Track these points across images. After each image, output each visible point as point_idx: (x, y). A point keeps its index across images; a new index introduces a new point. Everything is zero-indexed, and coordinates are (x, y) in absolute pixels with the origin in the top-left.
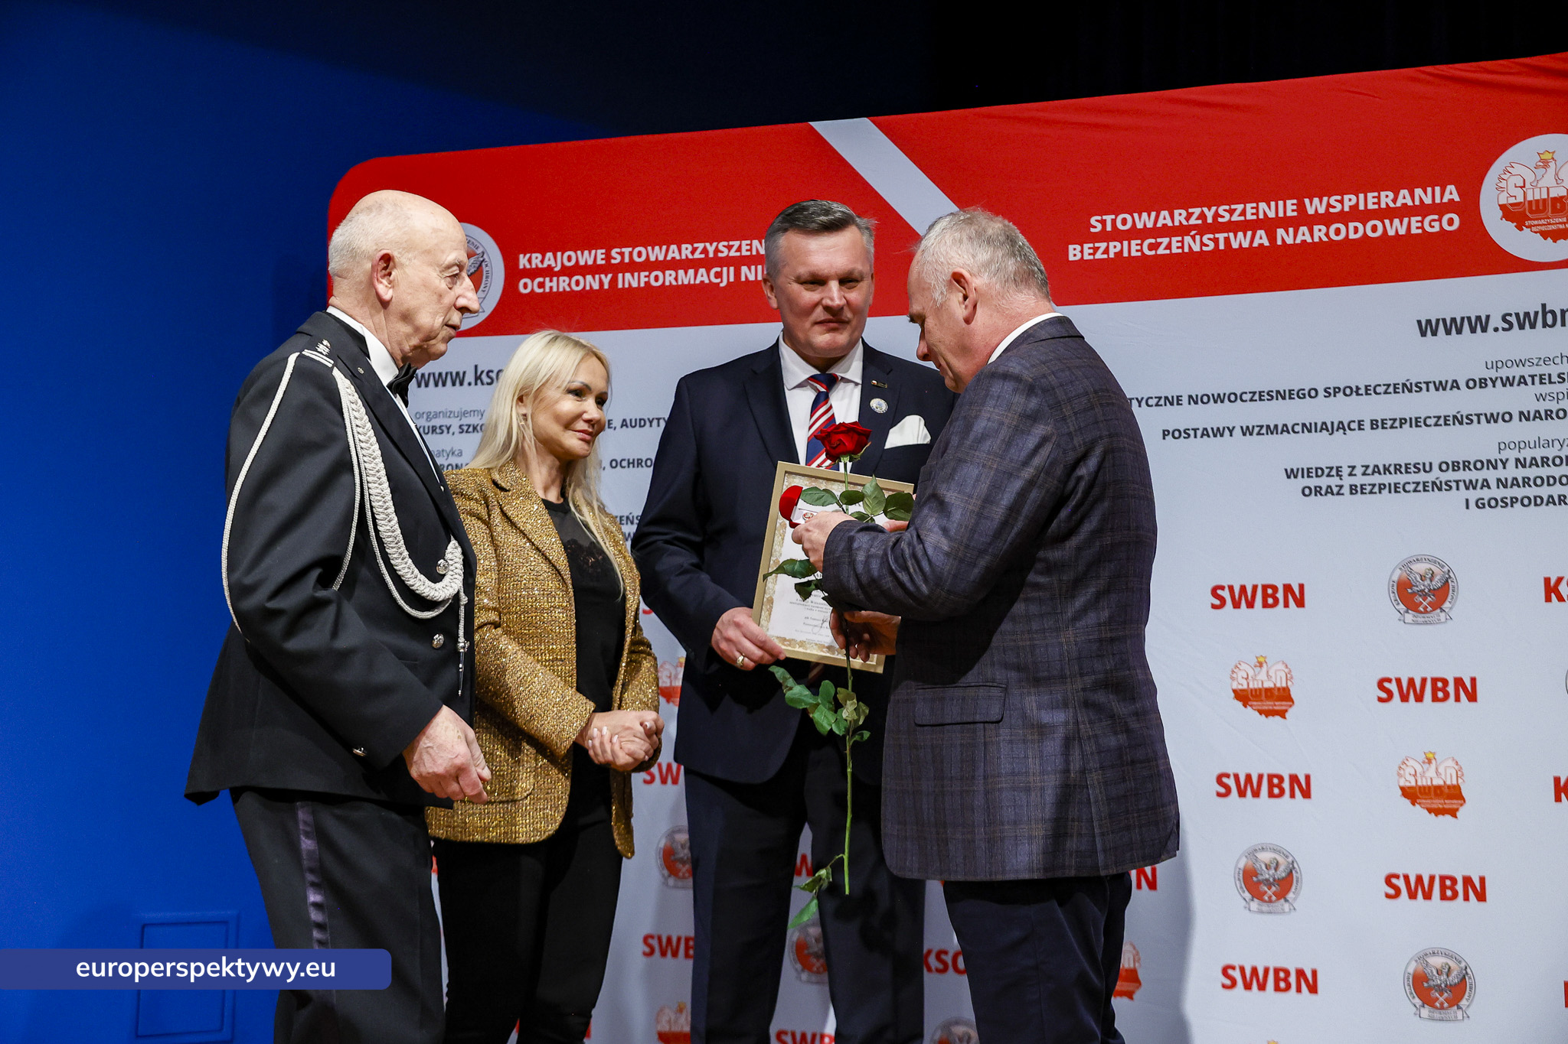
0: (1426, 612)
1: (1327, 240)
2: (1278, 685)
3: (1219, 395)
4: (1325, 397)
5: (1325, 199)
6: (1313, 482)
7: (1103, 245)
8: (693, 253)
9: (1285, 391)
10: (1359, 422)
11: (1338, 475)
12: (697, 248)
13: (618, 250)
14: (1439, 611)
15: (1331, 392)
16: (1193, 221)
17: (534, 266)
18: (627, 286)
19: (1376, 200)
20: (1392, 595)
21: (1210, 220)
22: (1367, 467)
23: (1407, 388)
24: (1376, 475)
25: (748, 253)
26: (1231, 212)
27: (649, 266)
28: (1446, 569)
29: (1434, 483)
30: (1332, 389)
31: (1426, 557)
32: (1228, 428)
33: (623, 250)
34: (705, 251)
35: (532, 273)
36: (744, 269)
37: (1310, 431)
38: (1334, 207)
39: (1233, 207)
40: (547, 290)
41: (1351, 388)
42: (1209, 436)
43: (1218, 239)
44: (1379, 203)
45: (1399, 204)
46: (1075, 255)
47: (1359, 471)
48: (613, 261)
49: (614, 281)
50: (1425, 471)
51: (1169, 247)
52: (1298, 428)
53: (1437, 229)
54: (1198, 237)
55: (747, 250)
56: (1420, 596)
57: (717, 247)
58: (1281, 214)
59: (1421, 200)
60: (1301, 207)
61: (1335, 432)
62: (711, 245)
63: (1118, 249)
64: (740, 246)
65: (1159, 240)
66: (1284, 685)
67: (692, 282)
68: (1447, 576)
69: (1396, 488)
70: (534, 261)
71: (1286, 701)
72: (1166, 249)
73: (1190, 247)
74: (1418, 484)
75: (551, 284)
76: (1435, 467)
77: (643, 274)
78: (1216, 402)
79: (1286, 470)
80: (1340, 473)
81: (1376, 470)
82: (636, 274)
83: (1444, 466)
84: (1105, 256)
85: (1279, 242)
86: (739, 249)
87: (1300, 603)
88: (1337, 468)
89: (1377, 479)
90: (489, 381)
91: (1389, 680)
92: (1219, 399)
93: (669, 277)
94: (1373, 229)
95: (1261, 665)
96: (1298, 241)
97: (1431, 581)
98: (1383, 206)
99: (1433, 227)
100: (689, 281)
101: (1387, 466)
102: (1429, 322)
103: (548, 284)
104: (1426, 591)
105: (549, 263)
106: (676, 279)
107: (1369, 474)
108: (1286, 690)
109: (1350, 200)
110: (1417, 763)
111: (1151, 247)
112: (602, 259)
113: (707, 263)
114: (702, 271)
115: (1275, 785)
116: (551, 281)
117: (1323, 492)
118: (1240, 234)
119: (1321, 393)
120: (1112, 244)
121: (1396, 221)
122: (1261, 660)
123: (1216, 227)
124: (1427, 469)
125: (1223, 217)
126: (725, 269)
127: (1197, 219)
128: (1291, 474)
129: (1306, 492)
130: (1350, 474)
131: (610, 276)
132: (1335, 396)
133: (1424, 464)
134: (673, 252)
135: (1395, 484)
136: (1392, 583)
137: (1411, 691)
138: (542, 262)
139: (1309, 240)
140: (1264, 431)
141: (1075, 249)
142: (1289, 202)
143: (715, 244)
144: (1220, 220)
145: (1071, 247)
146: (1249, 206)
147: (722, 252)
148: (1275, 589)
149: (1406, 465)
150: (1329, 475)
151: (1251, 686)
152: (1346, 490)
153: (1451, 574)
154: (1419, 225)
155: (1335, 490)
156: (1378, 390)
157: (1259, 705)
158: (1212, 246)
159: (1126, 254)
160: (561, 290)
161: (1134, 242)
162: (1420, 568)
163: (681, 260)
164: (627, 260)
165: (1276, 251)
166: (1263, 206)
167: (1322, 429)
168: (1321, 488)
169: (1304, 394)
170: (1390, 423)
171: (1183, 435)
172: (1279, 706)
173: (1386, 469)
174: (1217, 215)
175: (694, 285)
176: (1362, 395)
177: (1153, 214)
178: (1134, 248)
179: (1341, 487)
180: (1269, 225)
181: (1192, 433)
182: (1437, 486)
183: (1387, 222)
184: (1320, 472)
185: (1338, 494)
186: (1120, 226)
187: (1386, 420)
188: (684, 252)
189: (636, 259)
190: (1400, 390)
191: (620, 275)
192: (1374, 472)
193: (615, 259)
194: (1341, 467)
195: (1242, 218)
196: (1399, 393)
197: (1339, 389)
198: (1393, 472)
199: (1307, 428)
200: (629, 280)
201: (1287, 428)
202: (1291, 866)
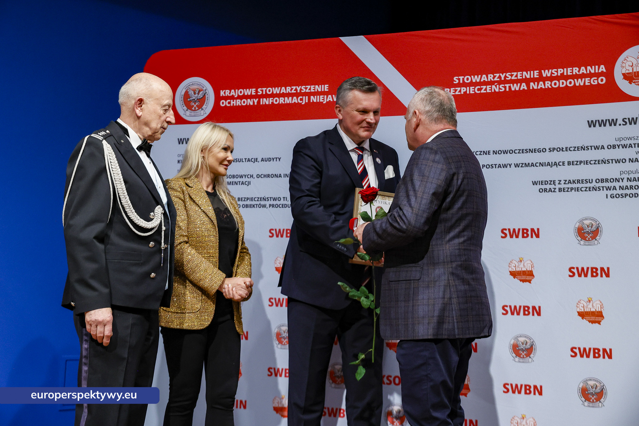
0: (589, 240)
1: (551, 87)
2: (528, 270)
3: (505, 151)
4: (549, 152)
5: (550, 70)
6: (544, 187)
7: (459, 89)
8: (291, 90)
9: (532, 149)
10: (563, 162)
11: (554, 184)
12: (293, 88)
13: (261, 89)
14: (594, 240)
15: (552, 150)
16: (496, 79)
17: (226, 95)
18: (264, 104)
19: (571, 71)
20: (575, 233)
21: (503, 79)
22: (566, 181)
23: (583, 148)
24: (570, 184)
26: (512, 75)
27: (273, 95)
28: (598, 223)
29: (593, 188)
30: (552, 148)
31: (590, 218)
32: (509, 164)
33: (263, 89)
34: (296, 90)
35: (226, 98)
36: (312, 97)
37: (542, 166)
38: (554, 74)
39: (512, 73)
40: (232, 105)
41: (560, 148)
42: (501, 167)
43: (506, 86)
44: (572, 72)
45: (581, 73)
47: (562, 182)
48: (259, 94)
49: (259, 102)
50: (590, 183)
51: (486, 90)
52: (538, 165)
53: (596, 83)
54: (498, 86)
55: (313, 90)
56: (587, 234)
57: (301, 88)
58: (532, 77)
59: (590, 71)
60: (540, 74)
61: (553, 166)
62: (299, 87)
63: (465, 90)
65: (482, 87)
66: (530, 269)
67: (291, 102)
68: (598, 226)
69: (577, 189)
70: (226, 93)
71: (531, 276)
72: (484, 90)
73: (494, 90)
74: (587, 188)
75: (233, 103)
76: (594, 181)
77: (271, 99)
78: (504, 153)
79: (533, 182)
80: (555, 183)
82: (268, 99)
83: (598, 181)
84: (460, 93)
86: (310, 89)
87: (538, 236)
88: (554, 181)
89: (570, 186)
91: (574, 268)
92: (505, 152)
93: (281, 100)
94: (570, 83)
95: (521, 261)
96: (539, 88)
97: (591, 228)
98: (574, 73)
99: (594, 82)
100: (290, 102)
101: (574, 180)
102: (592, 121)
104: (589, 232)
105: (233, 94)
106: (284, 101)
107: (567, 184)
108: (531, 271)
109: (561, 71)
110: (584, 302)
111: (479, 90)
112: (254, 93)
113: (297, 95)
114: (295, 98)
115: (526, 310)
116: (233, 101)
117: (548, 191)
118: (515, 85)
119: (548, 150)
120: (462, 88)
121: (580, 80)
122: (521, 259)
123: (505, 82)
124: (591, 182)
125: (508, 77)
126: (304, 97)
127: (498, 78)
128: (535, 183)
129: (541, 191)
130: (559, 184)
131: (257, 99)
132: (553, 151)
133: (589, 180)
134: (283, 90)
135: (577, 188)
136: (575, 228)
137: (582, 272)
138: (230, 93)
139: (543, 87)
140: (524, 165)
141: (447, 90)
142: (535, 72)
143: (300, 87)
144: (507, 79)
146: (519, 73)
147: (303, 90)
148: (527, 230)
149: (582, 180)
150: (550, 184)
151: (517, 270)
152: (557, 190)
153: (600, 225)
154: (589, 81)
155: (553, 190)
156: (571, 149)
157: (520, 278)
158: (503, 89)
159: (468, 92)
160: (237, 105)
161: (471, 88)
162: (587, 222)
163: (286, 93)
164: (264, 93)
165: (529, 92)
166: (525, 73)
167: (547, 165)
168: (547, 189)
169: (540, 151)
170: (575, 163)
171: (491, 167)
172: (528, 278)
173: (574, 182)
174: (506, 77)
175: (292, 103)
176: (564, 151)
177: (480, 76)
178: (471, 90)
179: (555, 189)
180: (527, 81)
181: (494, 166)
182: (594, 189)
183: (576, 80)
184: (546, 183)
185: (554, 191)
186: (466, 81)
187: (574, 161)
188: (287, 90)
189: (268, 92)
190: (580, 149)
191: (261, 99)
192: (569, 183)
193: (259, 92)
194: (555, 181)
195: (516, 78)
196: (579, 150)
197: (555, 148)
198: (576, 183)
199: (541, 164)
200: (265, 101)
201: (533, 165)
202: (532, 343)
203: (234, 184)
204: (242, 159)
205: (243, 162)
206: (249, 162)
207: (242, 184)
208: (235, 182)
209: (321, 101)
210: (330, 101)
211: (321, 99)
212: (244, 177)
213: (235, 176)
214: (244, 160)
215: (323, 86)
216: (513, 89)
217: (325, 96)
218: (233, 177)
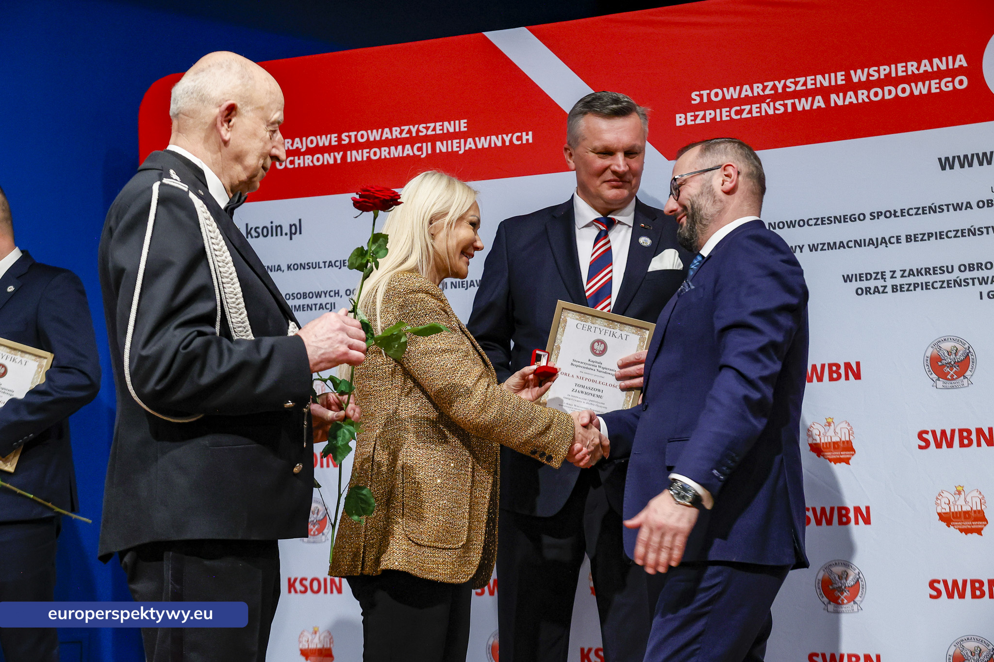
0: (953, 379)
1: (868, 101)
2: (843, 439)
3: (791, 222)
4: (871, 219)
5: (866, 70)
6: (864, 284)
7: (701, 113)
8: (401, 133)
9: (840, 216)
10: (897, 237)
11: (882, 278)
12: (404, 130)
13: (347, 134)
14: (962, 378)
15: (876, 215)
16: (767, 92)
18: (354, 160)
20: (926, 368)
21: (780, 91)
22: (904, 271)
23: (933, 209)
24: (912, 276)
25: (441, 132)
26: (796, 83)
27: (369, 145)
28: (967, 346)
29: (955, 281)
30: (876, 213)
31: (951, 337)
32: (799, 246)
33: (350, 133)
34: (409, 132)
36: (438, 144)
37: (860, 246)
38: (873, 76)
39: (797, 79)
40: (297, 166)
41: (890, 212)
43: (787, 104)
44: (906, 71)
45: (921, 71)
46: (681, 122)
47: (898, 274)
48: (343, 142)
49: (344, 157)
50: (948, 272)
51: (750, 112)
53: (951, 88)
54: (772, 104)
55: (440, 130)
56: (948, 367)
57: (418, 128)
58: (833, 83)
59: (938, 67)
60: (848, 78)
61: (880, 246)
62: (414, 127)
63: (713, 116)
64: (435, 126)
65: (743, 107)
66: (847, 439)
67: (401, 155)
68: (968, 351)
69: (926, 286)
71: (849, 451)
72: (748, 114)
73: (766, 111)
74: (943, 282)
75: (299, 161)
76: (956, 269)
77: (365, 151)
78: (789, 227)
79: (843, 276)
80: (884, 277)
81: (911, 273)
82: (360, 151)
83: (962, 268)
84: (703, 121)
85: (833, 104)
86: (434, 129)
87: (858, 376)
88: (882, 273)
89: (912, 280)
90: (257, 235)
91: (927, 432)
92: (792, 225)
93: (384, 152)
94: (903, 91)
95: (829, 424)
96: (847, 103)
97: (956, 356)
98: (910, 73)
99: (947, 87)
100: (399, 155)
101: (919, 270)
102: (947, 159)
103: (297, 162)
104: (953, 363)
105: (297, 146)
106: (389, 153)
107: (906, 277)
108: (849, 443)
109: (885, 70)
110: (949, 495)
111: (737, 113)
112: (335, 141)
113: (411, 141)
114: (408, 146)
115: (844, 515)
116: (299, 159)
117: (872, 291)
118: (803, 100)
119: (868, 217)
120: (708, 112)
121: (920, 84)
122: (830, 420)
123: (786, 95)
124: (950, 270)
125: (790, 87)
126: (424, 144)
127: (771, 90)
128: (847, 279)
129: (859, 292)
130: (892, 277)
131: (341, 153)
132: (878, 218)
133: (947, 267)
134: (387, 134)
135: (926, 283)
136: (925, 358)
137: (943, 440)
138: (292, 145)
139: (855, 102)
140: (826, 247)
141: (680, 117)
142: (839, 74)
143: (416, 126)
144: (788, 90)
145: (678, 116)
146: (809, 78)
147: (422, 132)
148: (838, 366)
149: (934, 268)
150: (875, 279)
151: (823, 441)
152: (889, 289)
153: (971, 350)
154: (938, 86)
155: (881, 289)
156: (911, 212)
157: (829, 455)
158: (782, 109)
159: (718, 119)
160: (306, 165)
161: (724, 110)
162: (947, 346)
163: (392, 140)
164: (353, 141)
165: (830, 111)
166: (819, 77)
167: (869, 244)
168: (870, 288)
169: (855, 218)
170: (920, 237)
172: (844, 455)
173: (919, 272)
174: (785, 86)
175: (403, 157)
176: (899, 216)
177: (738, 88)
178: (724, 114)
179: (885, 287)
180: (825, 92)
182: (958, 283)
183: (913, 85)
184: (869, 276)
185: (883, 292)
186: (713, 98)
187: (918, 235)
188: (394, 133)
189: (360, 140)
190: (928, 212)
191: (349, 153)
192: (909, 274)
193: (345, 140)
194: (885, 272)
195: (804, 88)
196: (926, 213)
197: (881, 213)
198: (924, 274)
199: (858, 243)
200: (355, 156)
201: (843, 244)
202: (858, 577)
203: (306, 309)
204: (319, 263)
205: (321, 268)
206: (331, 267)
207: (319, 309)
208: (308, 305)
209: (455, 149)
210: (470, 148)
211: (455, 146)
212: (323, 295)
213: (307, 295)
214: (322, 265)
215: (457, 122)
216: (800, 108)
217: (462, 141)
218: (303, 297)
